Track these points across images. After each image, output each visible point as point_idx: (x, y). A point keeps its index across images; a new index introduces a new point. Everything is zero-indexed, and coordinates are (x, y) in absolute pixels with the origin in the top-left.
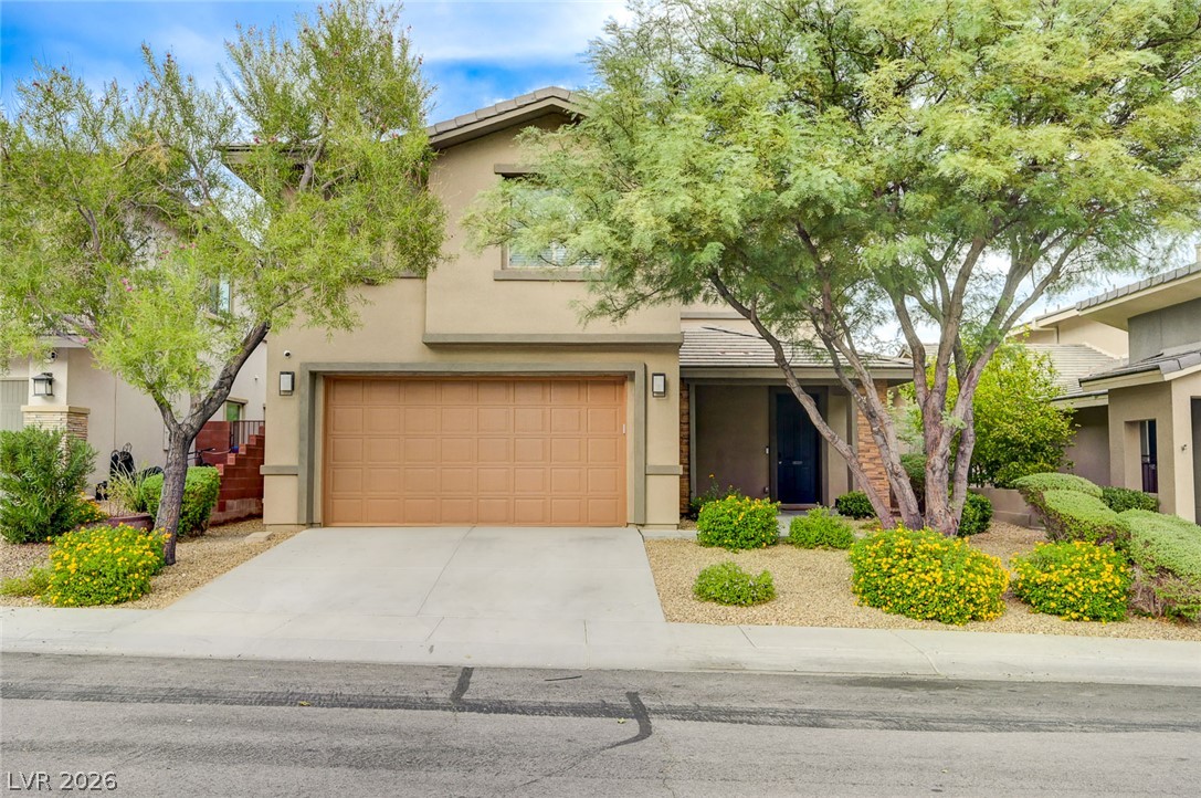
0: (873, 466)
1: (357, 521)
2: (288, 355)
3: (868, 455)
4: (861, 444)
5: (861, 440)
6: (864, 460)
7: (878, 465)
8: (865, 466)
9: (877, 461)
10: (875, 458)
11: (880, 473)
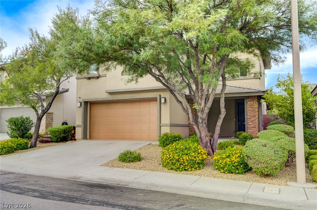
0: (252, 124)
1: (97, 139)
2: (80, 98)
3: (251, 120)
4: (248, 116)
5: (248, 115)
6: (249, 121)
7: (254, 123)
8: (250, 123)
9: (254, 122)
10: (253, 121)
11: (255, 126)
